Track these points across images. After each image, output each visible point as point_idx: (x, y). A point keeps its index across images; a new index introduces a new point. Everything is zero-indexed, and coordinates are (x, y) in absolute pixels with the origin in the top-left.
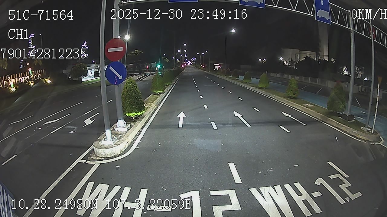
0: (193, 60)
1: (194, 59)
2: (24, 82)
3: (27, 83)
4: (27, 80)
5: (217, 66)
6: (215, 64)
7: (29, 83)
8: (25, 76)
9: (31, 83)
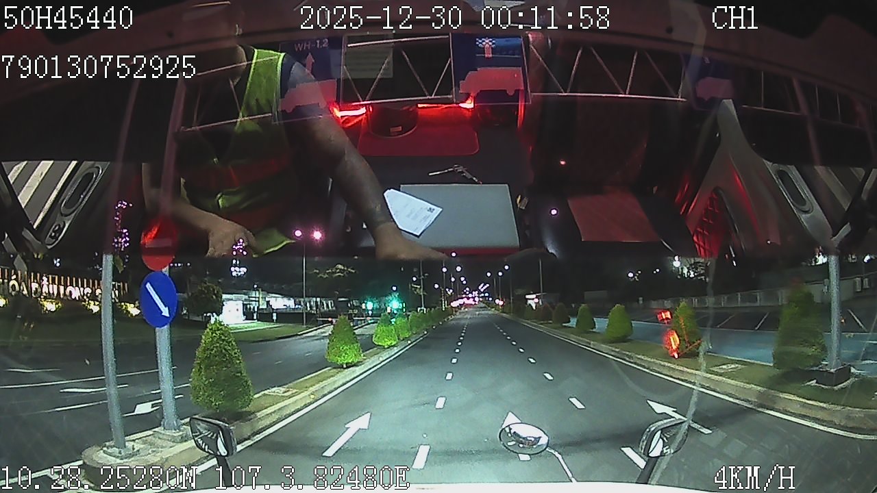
0: (482, 290)
1: (485, 287)
2: (77, 299)
3: (83, 303)
4: (85, 297)
5: (533, 300)
6: (527, 297)
7: (89, 304)
8: (83, 286)
9: (94, 305)
